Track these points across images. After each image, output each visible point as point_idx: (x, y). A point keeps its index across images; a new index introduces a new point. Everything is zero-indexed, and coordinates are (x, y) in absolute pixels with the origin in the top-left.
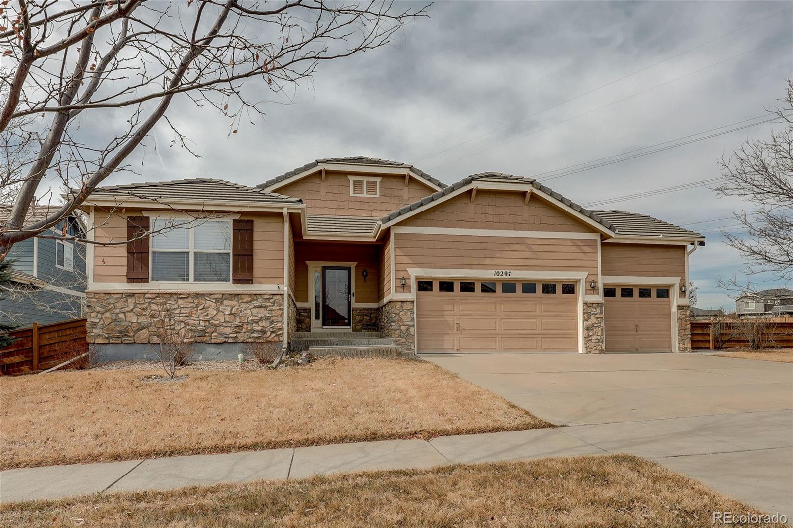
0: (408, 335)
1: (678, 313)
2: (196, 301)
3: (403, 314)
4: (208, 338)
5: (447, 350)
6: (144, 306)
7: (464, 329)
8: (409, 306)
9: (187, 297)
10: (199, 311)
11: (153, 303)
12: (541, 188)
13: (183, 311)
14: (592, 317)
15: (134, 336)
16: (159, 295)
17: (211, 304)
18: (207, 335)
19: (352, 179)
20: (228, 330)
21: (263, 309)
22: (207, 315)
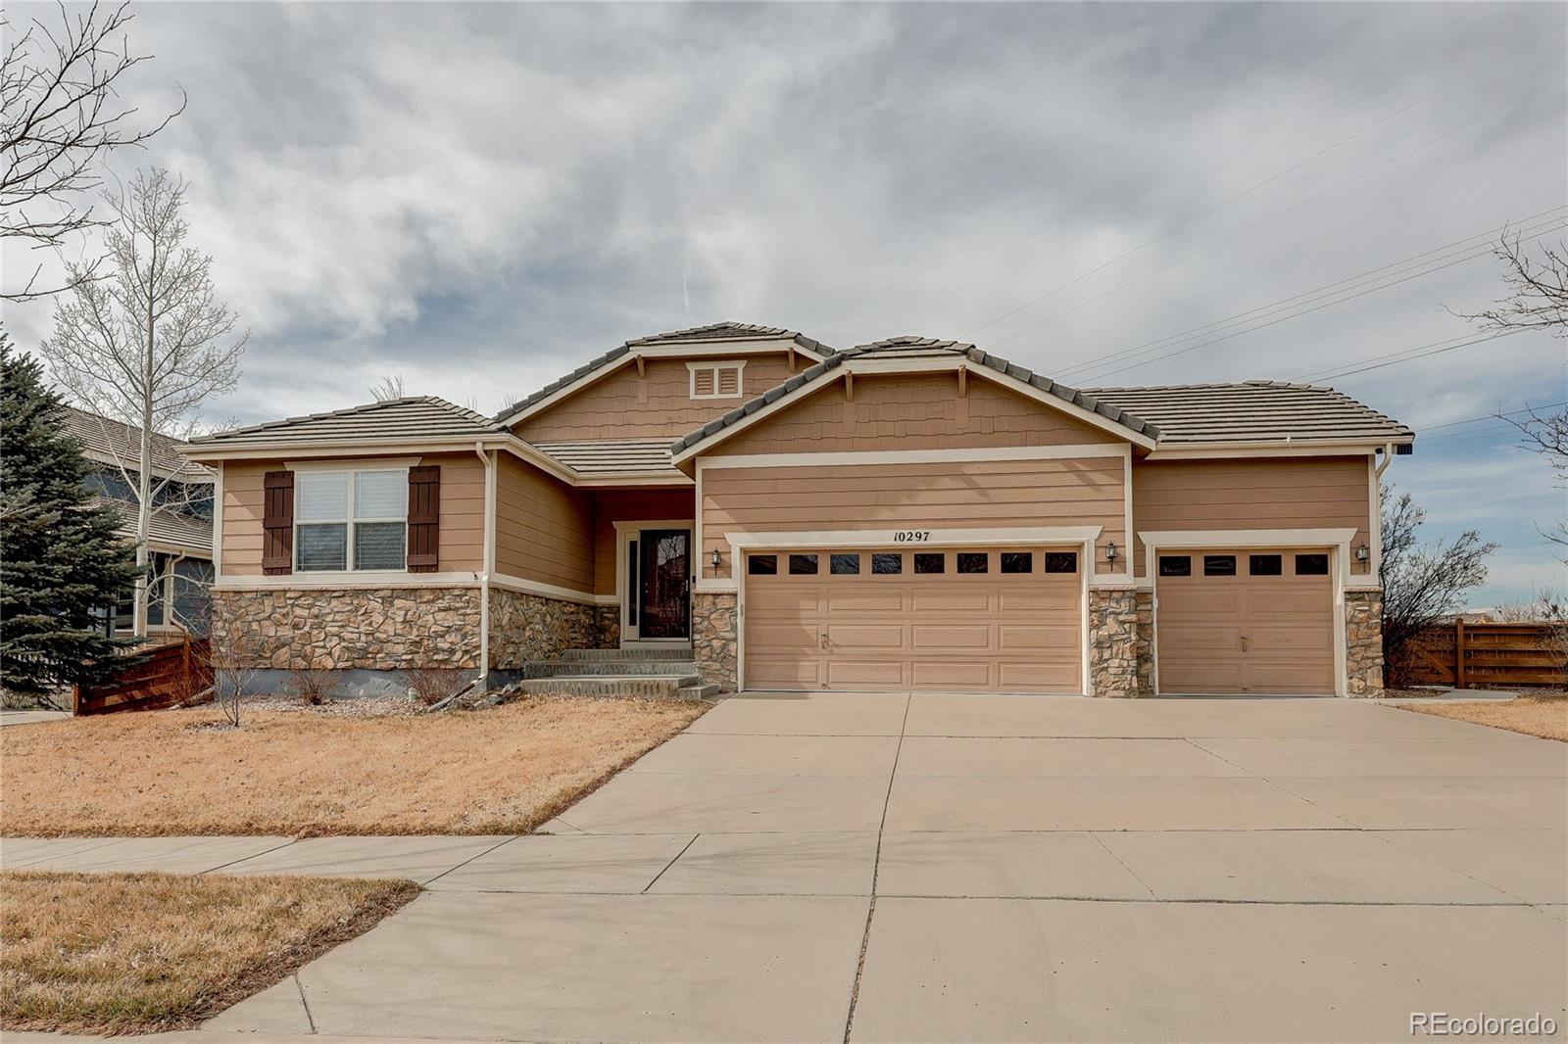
0: (725, 657)
1: (1349, 609)
2: (355, 602)
3: (715, 618)
4: (372, 661)
5: (805, 685)
6: (284, 611)
7: (837, 646)
8: (726, 602)
9: (343, 596)
10: (360, 618)
11: (297, 605)
12: (985, 360)
13: (337, 617)
14: (1110, 620)
15: (271, 656)
16: (304, 593)
17: (375, 605)
18: (370, 656)
19: (692, 368)
20: (400, 649)
21: (452, 613)
22: (370, 624)
